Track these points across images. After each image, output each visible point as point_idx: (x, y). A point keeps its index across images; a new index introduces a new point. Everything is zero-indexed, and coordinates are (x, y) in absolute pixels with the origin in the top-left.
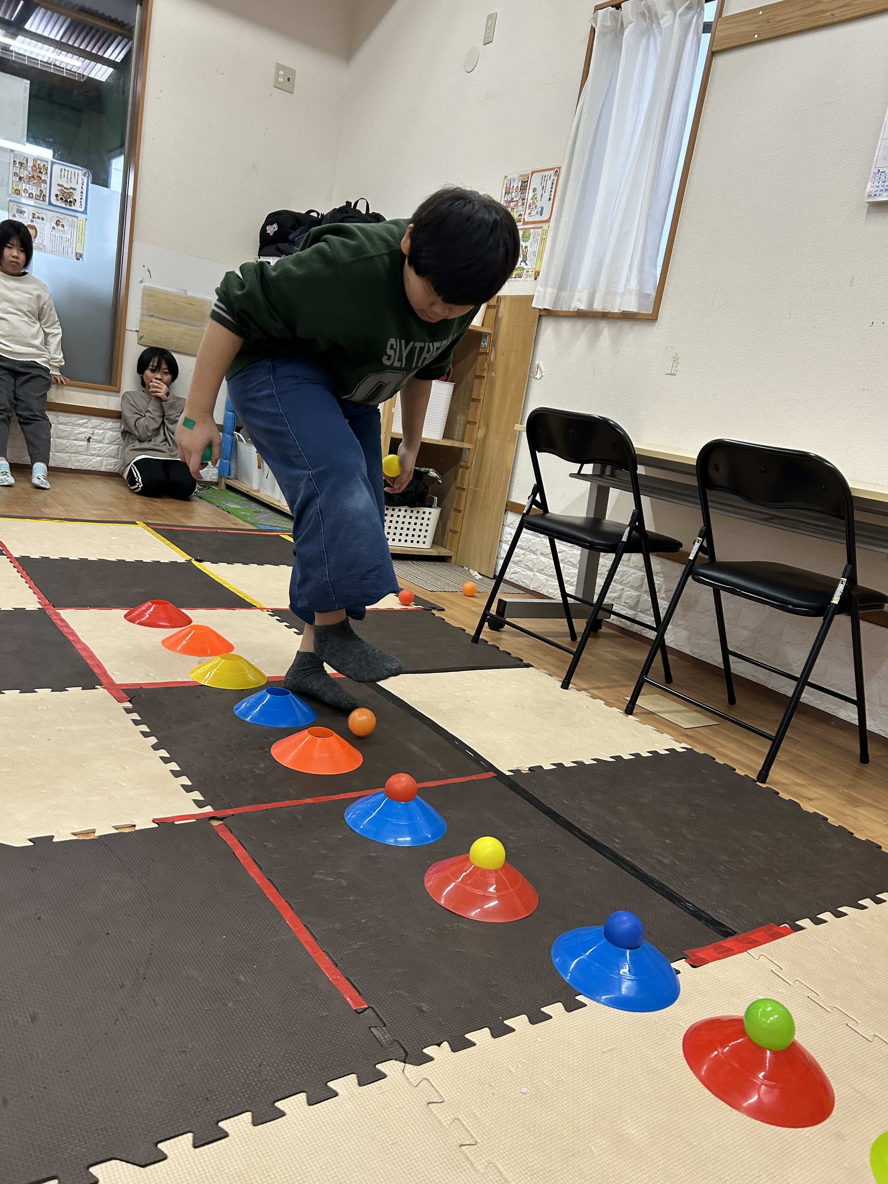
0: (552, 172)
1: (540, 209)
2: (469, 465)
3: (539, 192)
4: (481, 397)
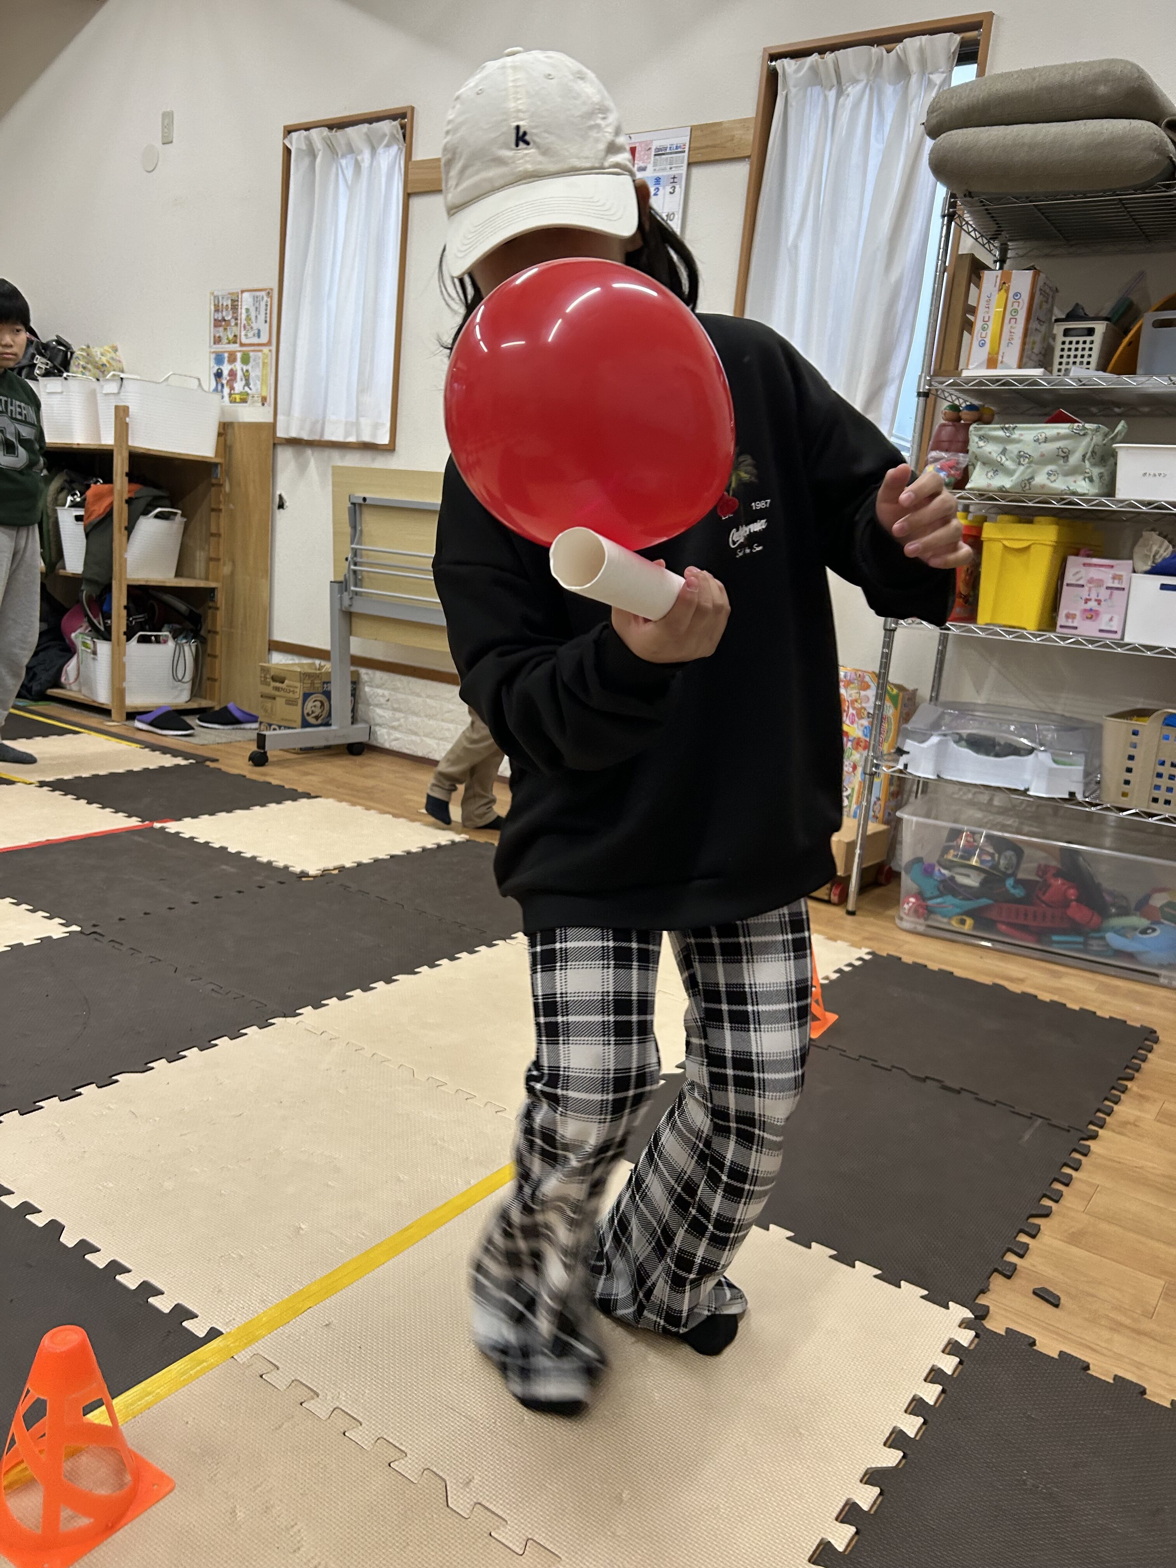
0: (263, 293)
1: (256, 332)
2: (219, 605)
3: (253, 314)
4: (222, 531)
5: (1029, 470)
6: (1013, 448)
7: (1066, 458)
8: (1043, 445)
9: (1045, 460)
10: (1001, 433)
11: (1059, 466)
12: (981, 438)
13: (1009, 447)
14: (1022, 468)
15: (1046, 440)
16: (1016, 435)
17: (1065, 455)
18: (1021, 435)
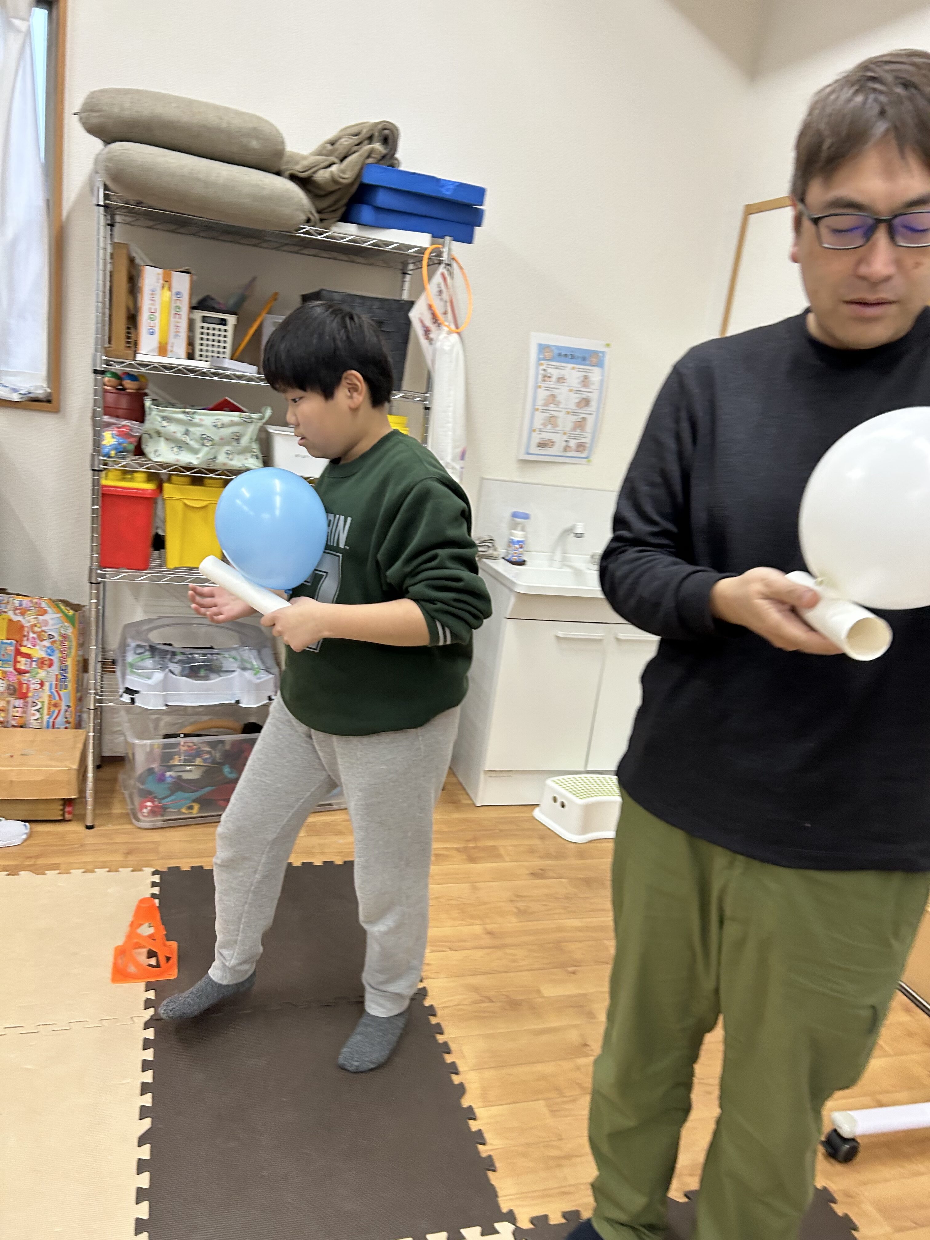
5: (213, 451)
6: (196, 431)
7: (238, 440)
8: (222, 430)
9: (223, 442)
10: (181, 416)
11: (234, 446)
12: (164, 418)
13: (191, 429)
14: (206, 449)
15: (223, 426)
16: (197, 419)
17: (237, 438)
18: (201, 420)
